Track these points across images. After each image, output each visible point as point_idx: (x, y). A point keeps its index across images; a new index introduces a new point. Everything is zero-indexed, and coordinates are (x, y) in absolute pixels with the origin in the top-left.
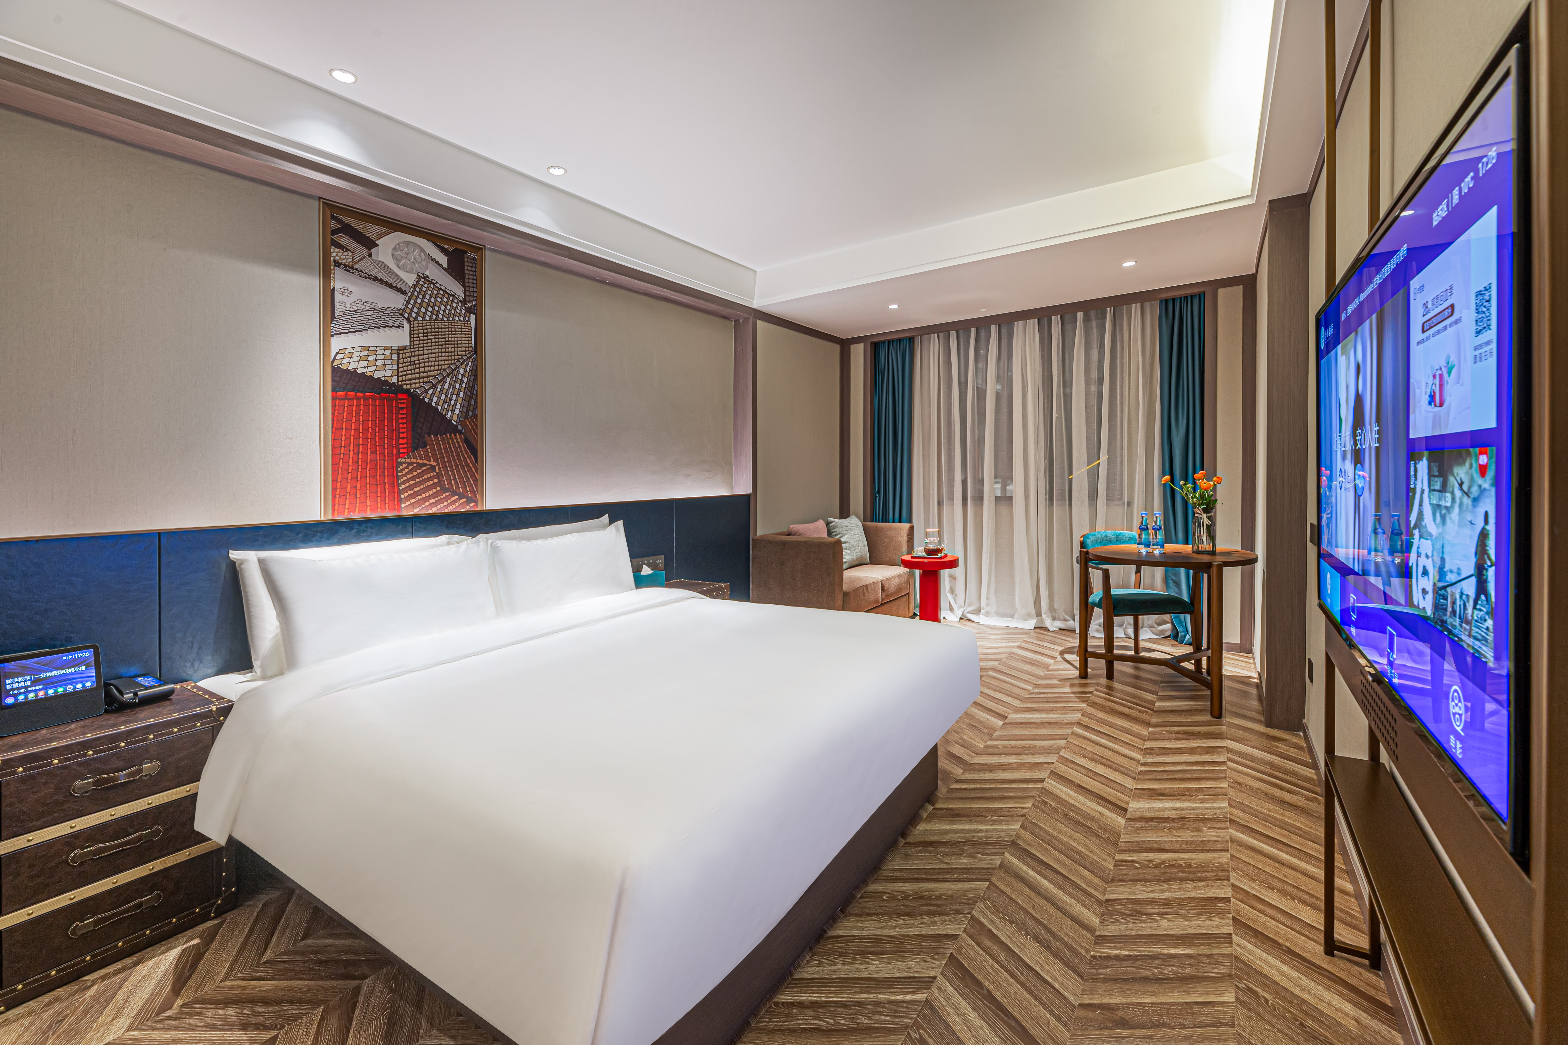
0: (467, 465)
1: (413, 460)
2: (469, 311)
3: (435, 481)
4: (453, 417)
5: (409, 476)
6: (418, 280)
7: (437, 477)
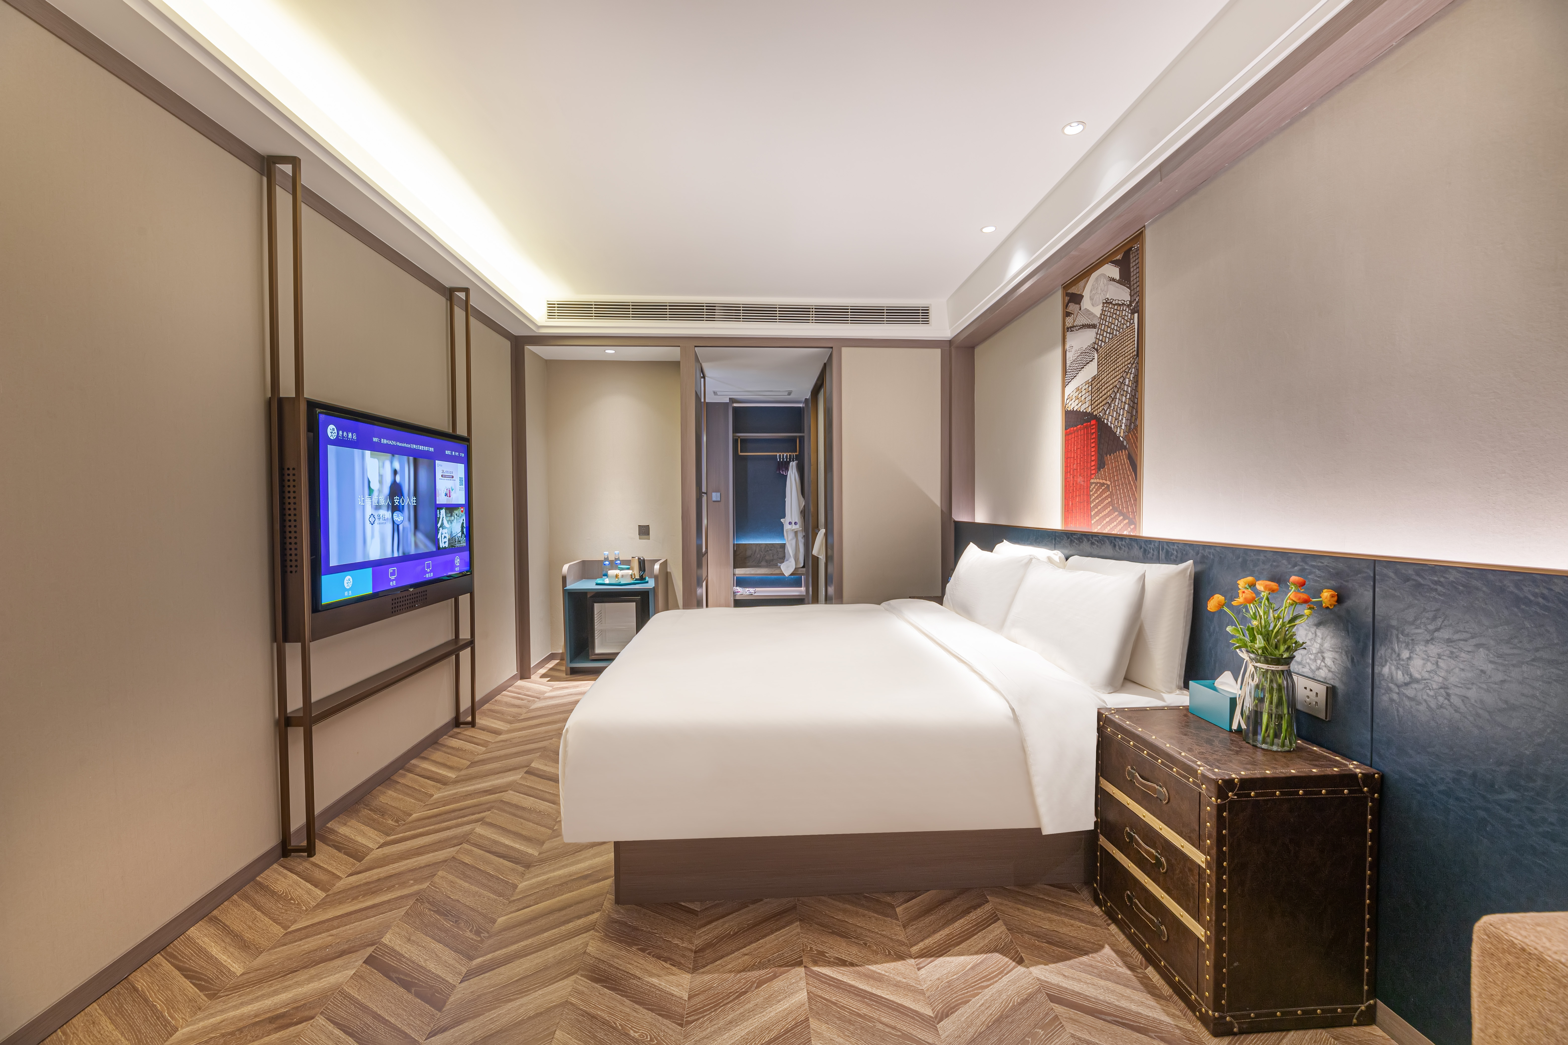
0: (1130, 483)
1: (1098, 481)
2: (1133, 312)
3: (1109, 500)
4: (1120, 432)
5: (1096, 495)
6: (1103, 307)
7: (1111, 496)
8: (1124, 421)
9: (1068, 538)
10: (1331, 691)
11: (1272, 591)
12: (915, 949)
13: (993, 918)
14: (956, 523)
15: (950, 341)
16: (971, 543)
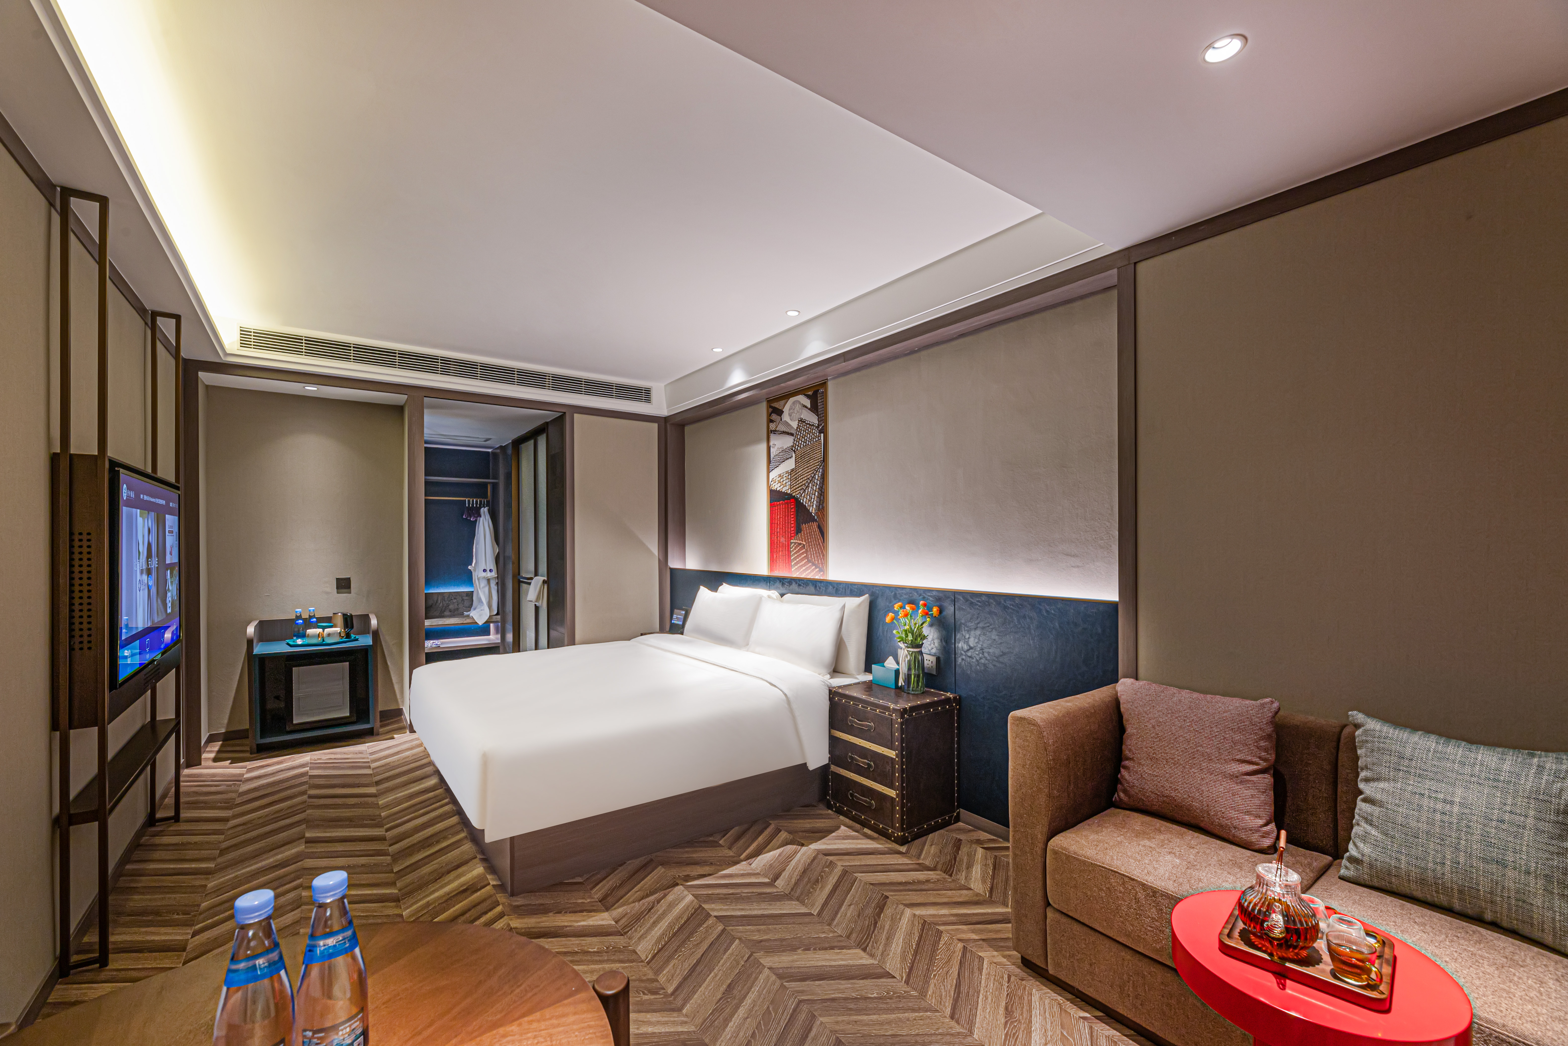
0: (819, 544)
1: (796, 541)
2: (820, 432)
3: (805, 555)
4: (813, 510)
5: (795, 551)
6: (799, 423)
7: (806, 552)
8: (815, 503)
9: (780, 582)
10: (938, 659)
11: (913, 609)
12: (742, 857)
13: (778, 831)
14: (672, 570)
15: (665, 418)
16: (702, 587)
